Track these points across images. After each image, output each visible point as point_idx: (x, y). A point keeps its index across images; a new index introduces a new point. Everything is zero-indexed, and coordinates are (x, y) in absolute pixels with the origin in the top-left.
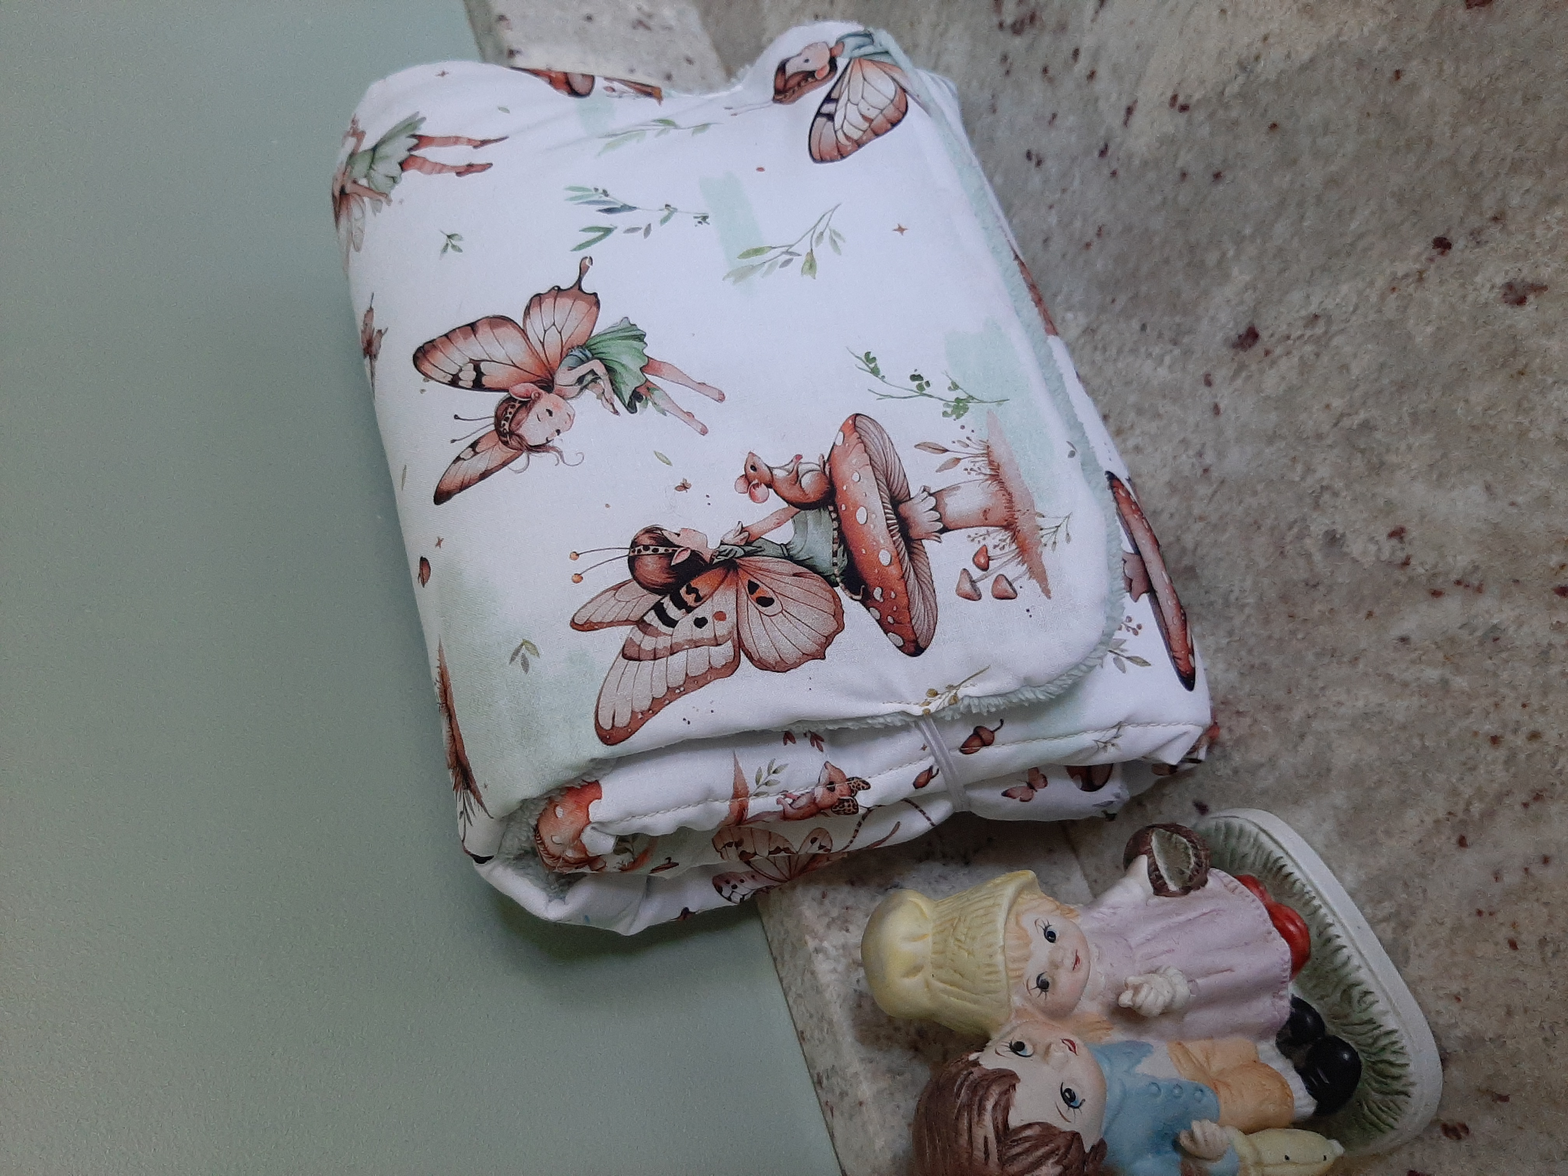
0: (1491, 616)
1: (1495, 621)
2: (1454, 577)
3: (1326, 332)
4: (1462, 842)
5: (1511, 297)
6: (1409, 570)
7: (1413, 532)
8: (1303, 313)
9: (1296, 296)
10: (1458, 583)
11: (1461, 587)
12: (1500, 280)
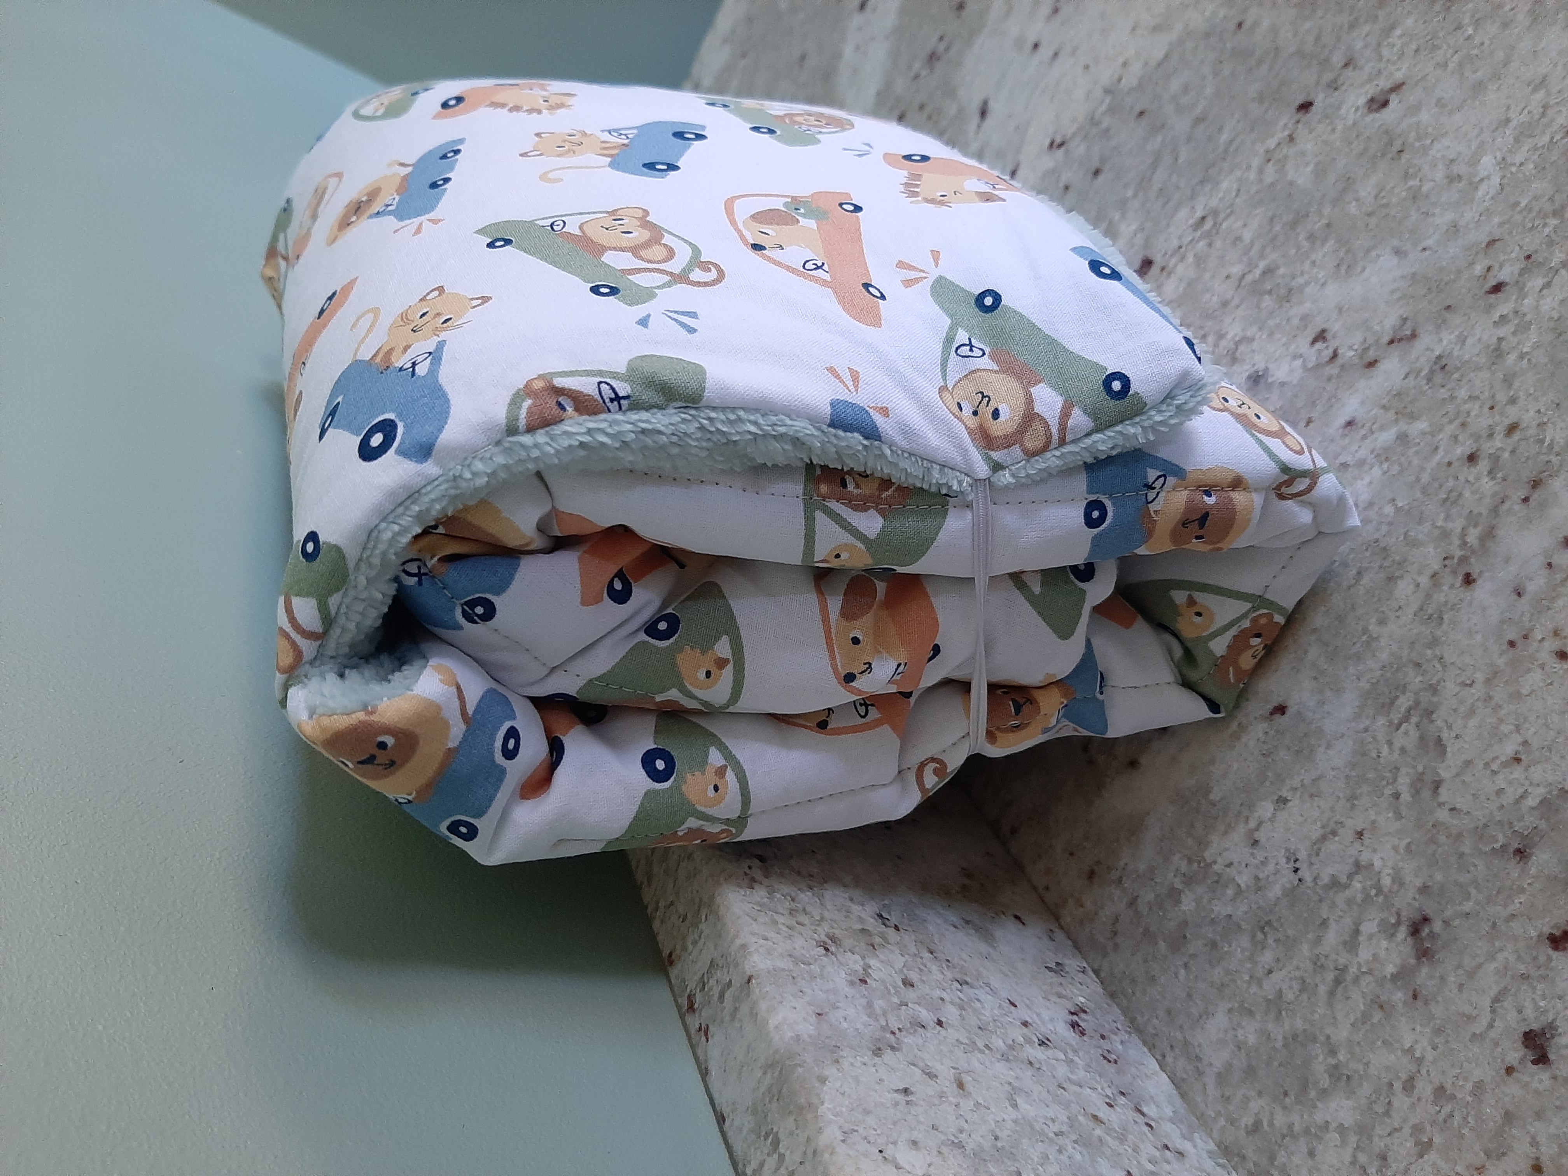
0: (1433, 350)
1: (1437, 353)
2: (1386, 339)
3: (1215, 224)
4: (1468, 580)
5: (1375, 106)
6: (1339, 361)
7: (1335, 327)
8: (1191, 221)
9: (1182, 214)
10: (1391, 342)
11: (1396, 344)
12: (1362, 100)
